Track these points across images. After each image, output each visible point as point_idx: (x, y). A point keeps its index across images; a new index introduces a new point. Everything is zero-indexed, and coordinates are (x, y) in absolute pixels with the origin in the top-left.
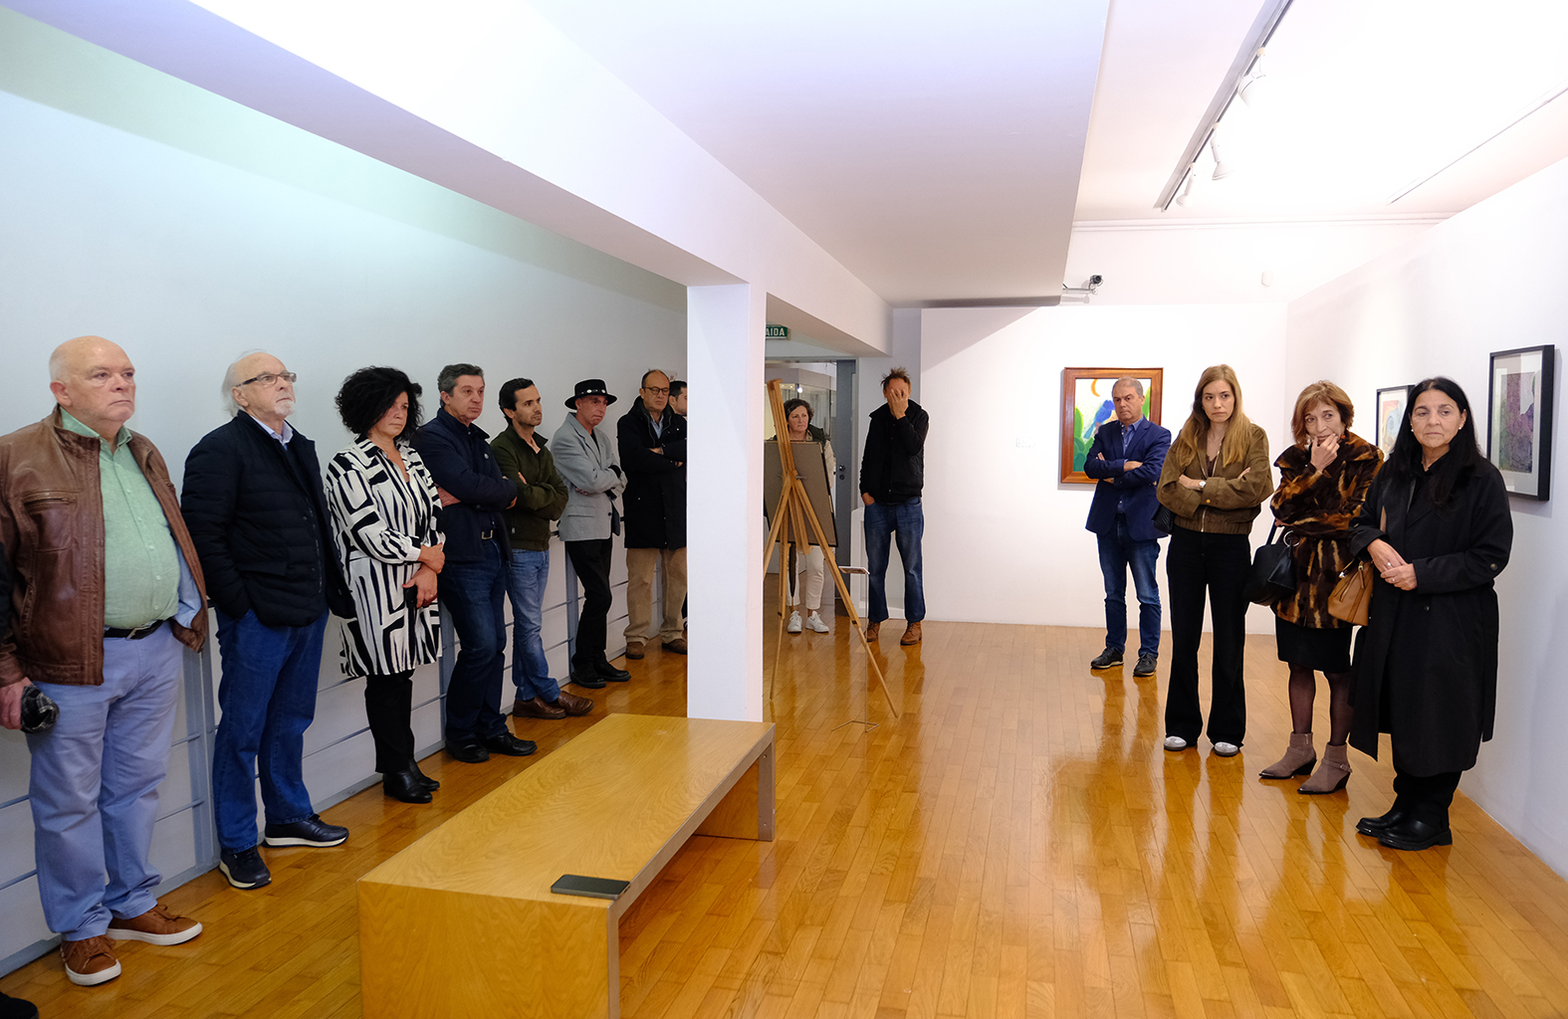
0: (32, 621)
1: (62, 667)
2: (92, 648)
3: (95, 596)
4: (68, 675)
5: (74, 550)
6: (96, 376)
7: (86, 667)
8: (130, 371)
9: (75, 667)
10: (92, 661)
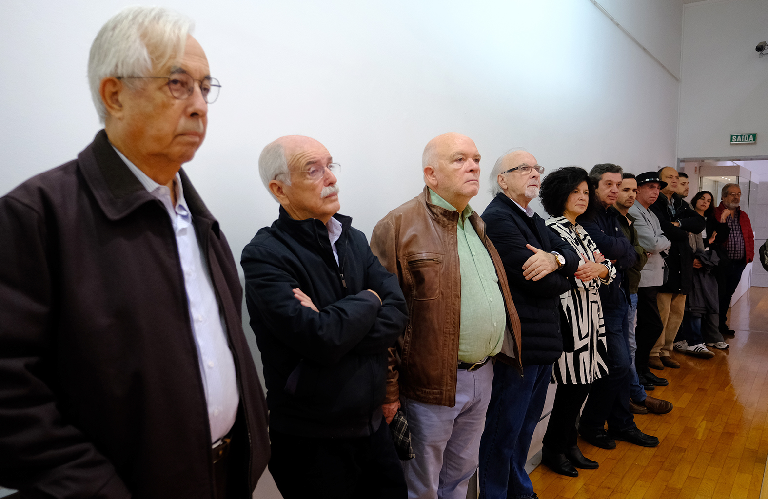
0: (410, 354)
1: (427, 390)
2: (449, 378)
3: (453, 337)
4: (431, 397)
5: (441, 300)
6: (456, 161)
7: (444, 392)
8: (478, 158)
9: (437, 391)
10: (449, 388)
